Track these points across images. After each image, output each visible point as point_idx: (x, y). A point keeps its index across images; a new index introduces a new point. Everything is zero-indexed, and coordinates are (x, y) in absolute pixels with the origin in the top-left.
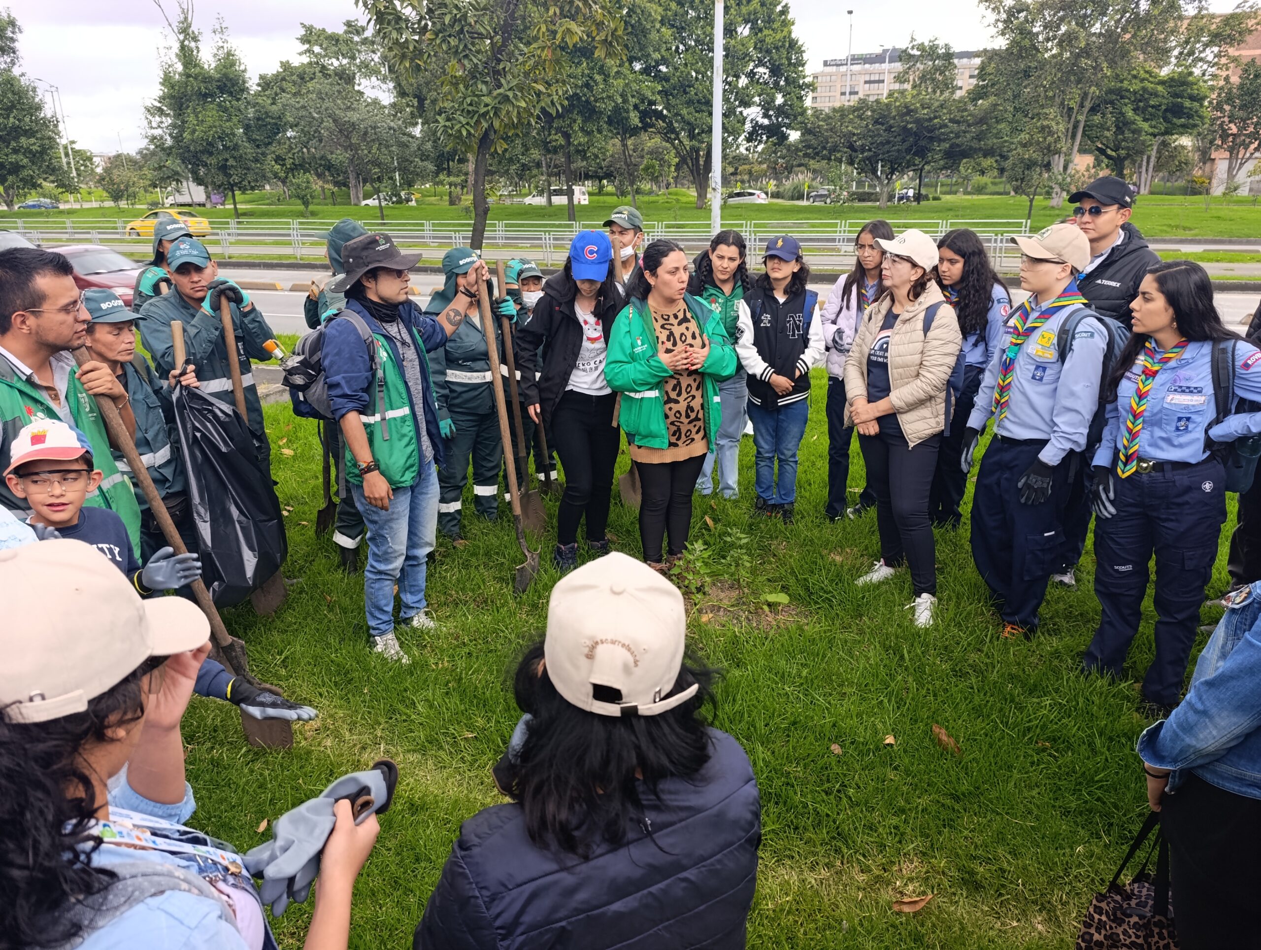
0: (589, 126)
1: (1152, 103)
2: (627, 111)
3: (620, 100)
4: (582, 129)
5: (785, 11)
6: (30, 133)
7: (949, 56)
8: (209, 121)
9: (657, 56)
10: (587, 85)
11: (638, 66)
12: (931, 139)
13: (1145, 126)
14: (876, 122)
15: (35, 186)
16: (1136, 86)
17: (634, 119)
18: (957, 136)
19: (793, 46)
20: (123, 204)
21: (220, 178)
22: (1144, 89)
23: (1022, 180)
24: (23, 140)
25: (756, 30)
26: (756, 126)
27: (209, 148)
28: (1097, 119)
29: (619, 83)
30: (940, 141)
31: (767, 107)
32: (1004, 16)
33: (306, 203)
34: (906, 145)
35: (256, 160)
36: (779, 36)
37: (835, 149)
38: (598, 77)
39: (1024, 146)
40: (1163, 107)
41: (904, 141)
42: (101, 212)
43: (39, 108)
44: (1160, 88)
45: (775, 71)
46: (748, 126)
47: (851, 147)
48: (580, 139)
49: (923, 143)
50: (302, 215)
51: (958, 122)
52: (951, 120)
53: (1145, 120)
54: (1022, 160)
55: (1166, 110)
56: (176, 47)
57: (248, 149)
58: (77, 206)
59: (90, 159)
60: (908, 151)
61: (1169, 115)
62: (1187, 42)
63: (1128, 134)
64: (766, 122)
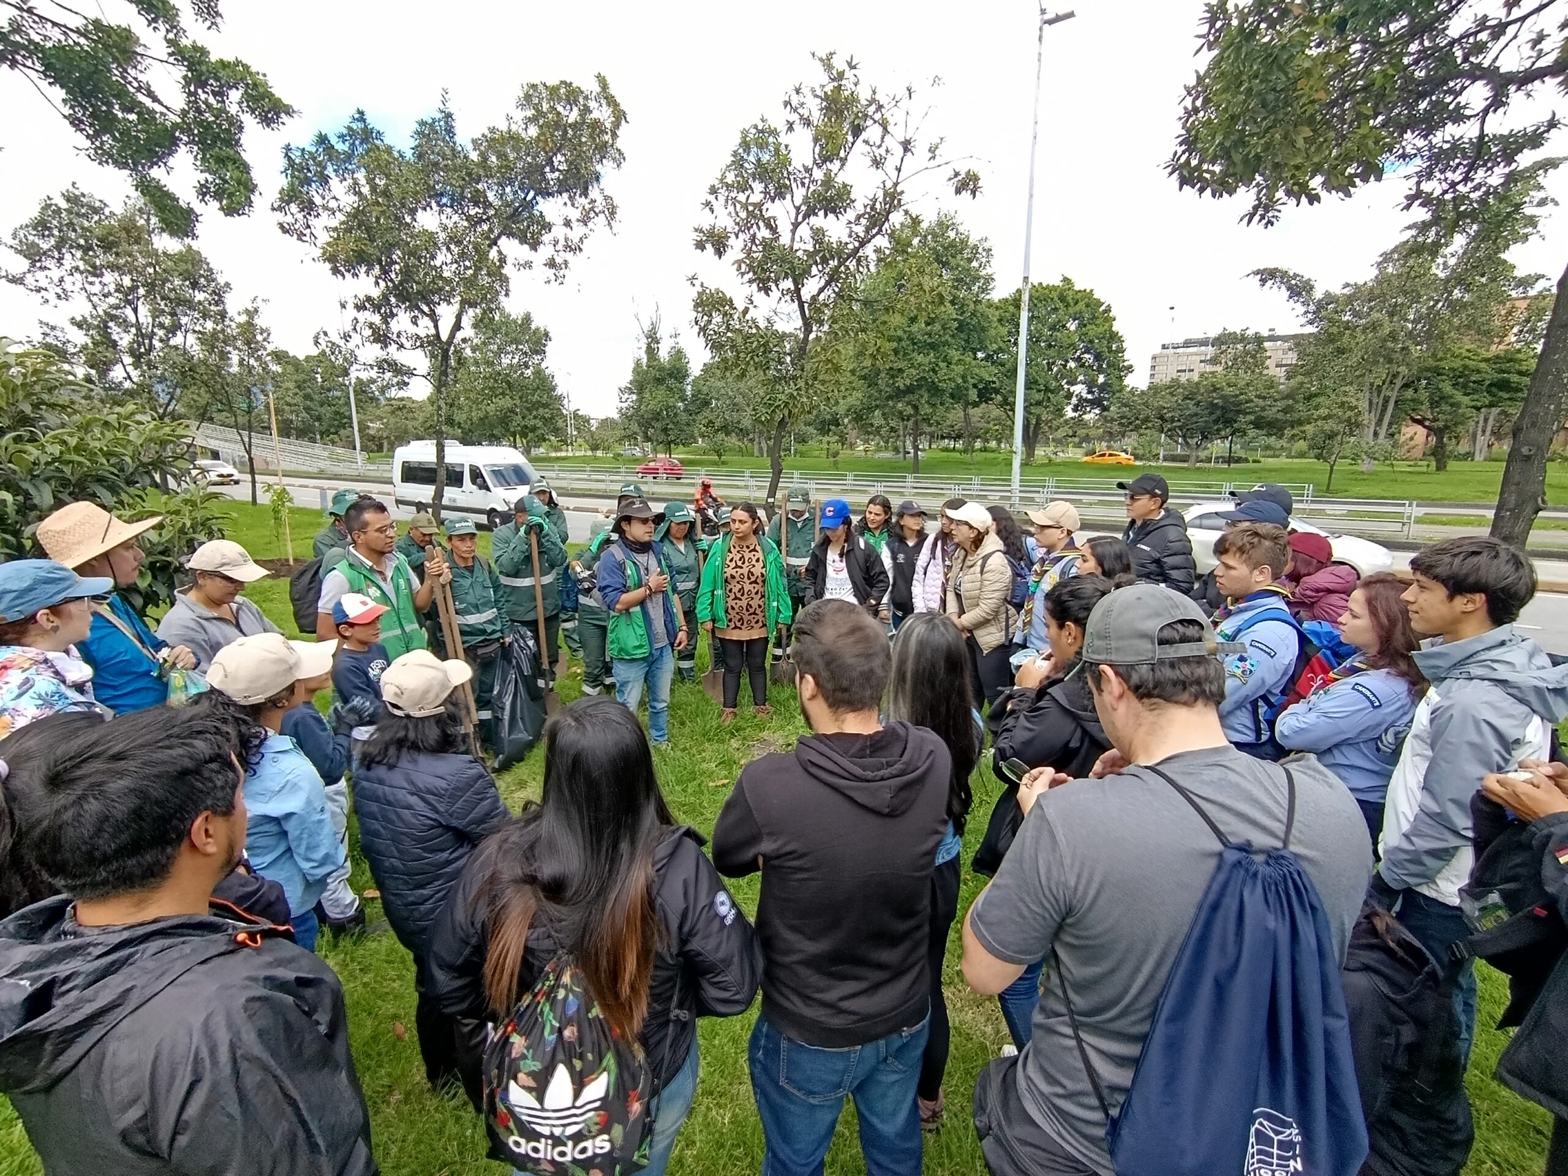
0: (934, 400)
1: (1473, 378)
2: (967, 389)
3: (960, 381)
4: (928, 402)
5: (1108, 310)
6: (546, 406)
7: (1259, 340)
8: (660, 398)
9: (995, 347)
10: (933, 370)
11: (980, 355)
12: (1238, 412)
13: (1466, 400)
14: (1186, 398)
15: (545, 440)
16: (1457, 364)
17: (973, 395)
18: (1263, 409)
19: (1114, 337)
20: (599, 453)
21: (662, 437)
22: (1465, 367)
23: (1323, 448)
24: (541, 410)
25: (1082, 325)
26: (1081, 399)
27: (657, 416)
28: (1409, 393)
29: (960, 369)
30: (1246, 414)
31: (1091, 385)
32: (1312, 308)
33: (720, 456)
34: (1214, 417)
35: (688, 425)
36: (1101, 329)
37: (1147, 420)
38: (943, 365)
39: (1325, 418)
40: (1487, 383)
41: (1211, 413)
42: (584, 460)
43: (554, 389)
44: (1483, 365)
45: (1098, 357)
46: (1074, 400)
47: (1162, 418)
48: (926, 409)
49: (1230, 415)
50: (715, 464)
51: (1264, 398)
52: (1257, 396)
53: (1466, 394)
54: (1323, 432)
55: (1490, 385)
56: (644, 347)
57: (684, 417)
58: (570, 454)
59: (588, 421)
60: (1216, 422)
61: (1494, 389)
62: (1528, 321)
63: (1445, 407)
64: (1090, 397)
